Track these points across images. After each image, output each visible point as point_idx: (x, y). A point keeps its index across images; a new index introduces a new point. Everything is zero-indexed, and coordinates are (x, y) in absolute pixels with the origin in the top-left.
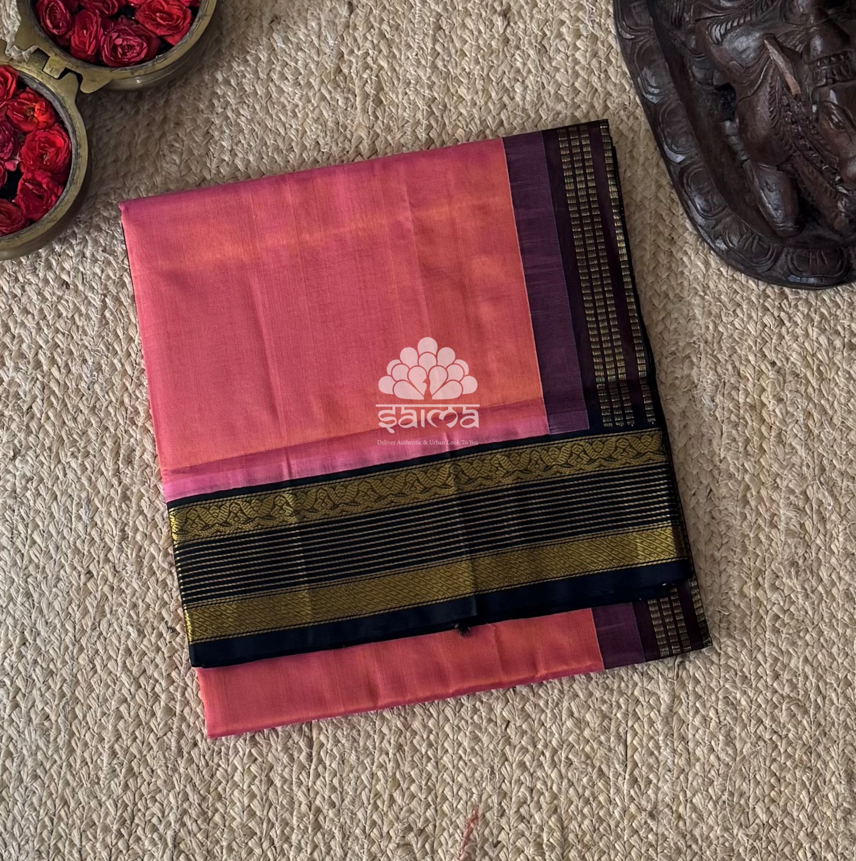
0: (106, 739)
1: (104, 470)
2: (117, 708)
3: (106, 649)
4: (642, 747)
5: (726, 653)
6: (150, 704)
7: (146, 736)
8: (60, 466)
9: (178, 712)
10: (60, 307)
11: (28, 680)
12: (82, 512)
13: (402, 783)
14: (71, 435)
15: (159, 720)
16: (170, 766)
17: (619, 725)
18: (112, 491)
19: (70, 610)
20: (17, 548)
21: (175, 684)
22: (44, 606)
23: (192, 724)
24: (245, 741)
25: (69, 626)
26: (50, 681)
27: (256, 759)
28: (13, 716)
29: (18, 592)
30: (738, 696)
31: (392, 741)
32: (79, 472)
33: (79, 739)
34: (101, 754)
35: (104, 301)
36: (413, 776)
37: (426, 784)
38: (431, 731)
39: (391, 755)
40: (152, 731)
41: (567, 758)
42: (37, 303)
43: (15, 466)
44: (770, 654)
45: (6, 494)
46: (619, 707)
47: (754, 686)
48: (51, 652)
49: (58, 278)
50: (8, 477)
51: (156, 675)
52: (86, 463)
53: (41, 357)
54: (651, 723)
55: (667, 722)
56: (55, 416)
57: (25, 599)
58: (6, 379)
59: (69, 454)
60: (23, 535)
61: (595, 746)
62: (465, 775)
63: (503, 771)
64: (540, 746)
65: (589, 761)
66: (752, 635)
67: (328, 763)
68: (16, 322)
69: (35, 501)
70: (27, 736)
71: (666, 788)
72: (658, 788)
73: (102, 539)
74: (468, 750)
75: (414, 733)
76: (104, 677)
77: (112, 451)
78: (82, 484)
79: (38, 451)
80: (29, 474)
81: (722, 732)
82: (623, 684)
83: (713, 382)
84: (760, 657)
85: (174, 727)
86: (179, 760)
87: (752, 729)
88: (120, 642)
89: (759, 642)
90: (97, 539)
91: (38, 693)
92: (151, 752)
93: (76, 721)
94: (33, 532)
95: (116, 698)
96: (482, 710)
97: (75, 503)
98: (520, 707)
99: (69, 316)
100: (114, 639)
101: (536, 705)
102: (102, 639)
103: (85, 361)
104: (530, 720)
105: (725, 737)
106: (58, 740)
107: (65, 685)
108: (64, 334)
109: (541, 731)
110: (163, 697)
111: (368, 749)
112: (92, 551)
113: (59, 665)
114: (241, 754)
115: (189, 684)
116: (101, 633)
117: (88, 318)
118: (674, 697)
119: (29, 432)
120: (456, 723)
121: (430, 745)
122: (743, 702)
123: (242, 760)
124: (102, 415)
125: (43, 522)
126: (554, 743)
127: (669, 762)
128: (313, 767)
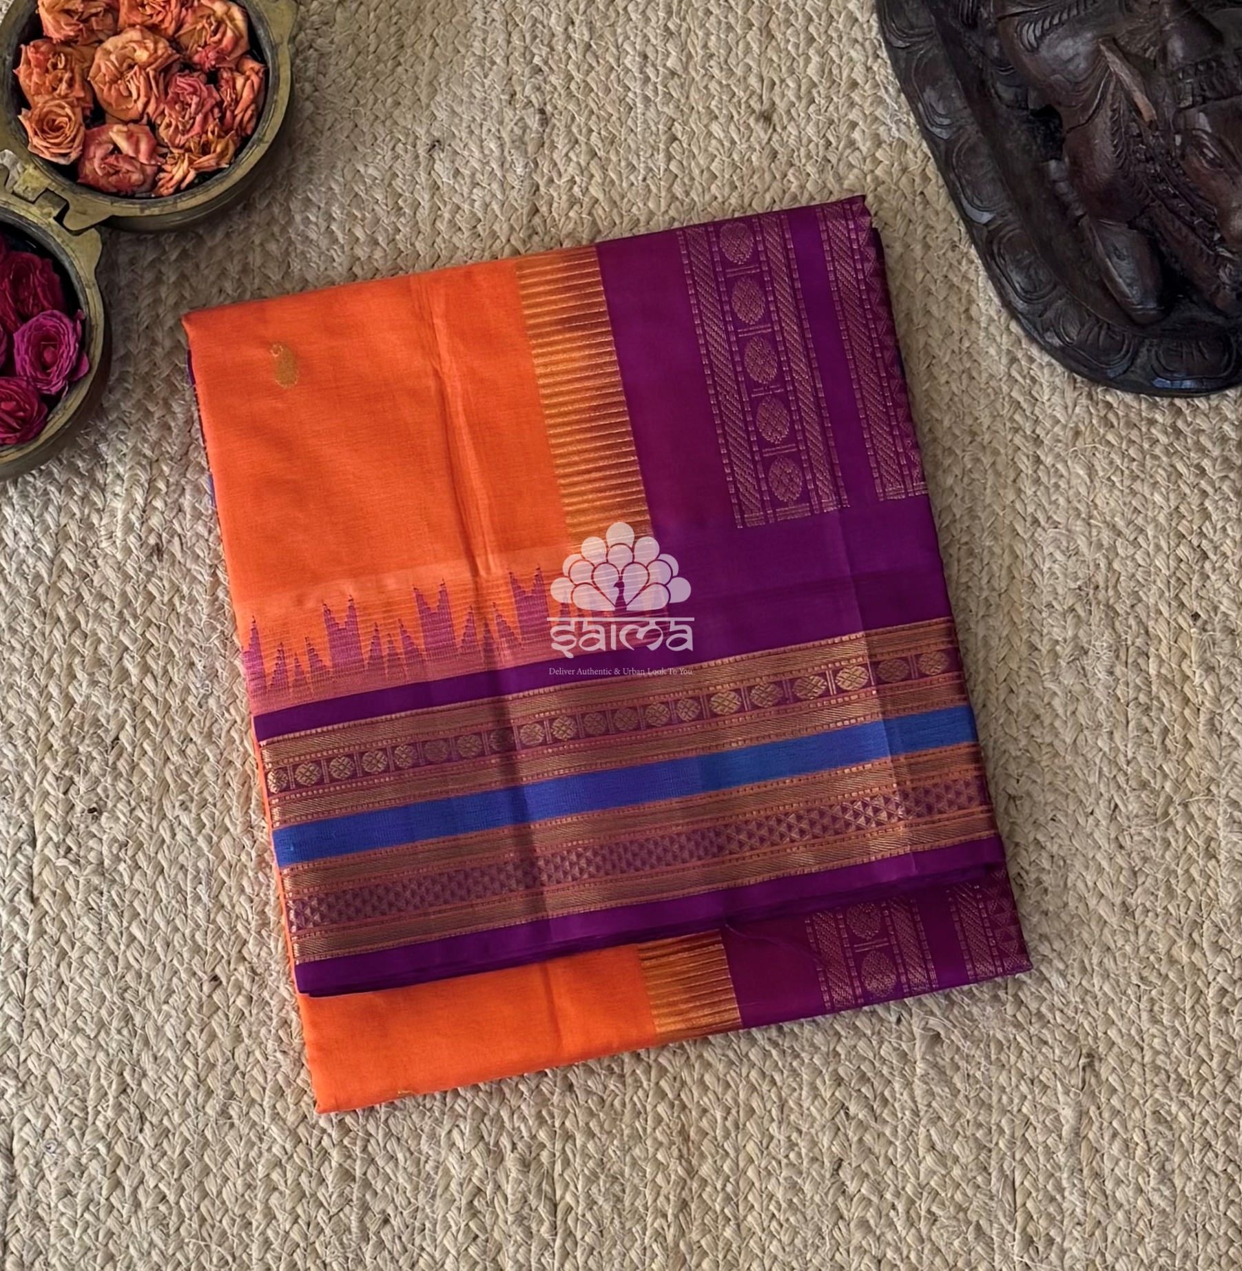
0: (255, 1224)
1: (229, 825)
2: (268, 1175)
3: (245, 1091)
4: (1038, 1190)
5: (1152, 1047)
6: (315, 1165)
7: (313, 1214)
8: (165, 823)
9: (358, 1173)
10: (151, 587)
11: (132, 1143)
12: (202, 890)
13: (688, 1257)
14: (179, 776)
15: (331, 1189)
16: (351, 1256)
17: (1002, 1159)
18: (244, 857)
19: (189, 1037)
20: (108, 948)
21: (351, 1134)
22: (151, 1033)
23: (379, 1191)
24: (459, 1209)
25: (188, 1061)
26: (165, 1145)
27: (477, 1237)
28: (112, 1199)
29: (111, 1013)
30: (1174, 1109)
31: (671, 1197)
32: (193, 832)
33: (213, 1227)
34: (247, 1245)
35: (214, 575)
36: (705, 1247)
37: (725, 1257)
38: (727, 1179)
39: (670, 1218)
40: (321, 1205)
41: (929, 1211)
42: (117, 584)
43: (100, 825)
44: (1218, 1046)
45: (89, 868)
46: (1002, 1132)
47: (1195, 1093)
48: (164, 1099)
49: (143, 543)
50: (91, 843)
51: (323, 1123)
52: (203, 816)
53: (128, 664)
54: (1049, 1153)
55: (1071, 1150)
56: (154, 750)
57: (123, 1024)
58: (79, 700)
59: (177, 804)
60: (116, 929)
61: (970, 1192)
62: (780, 1241)
63: (836, 1233)
64: (888, 1196)
65: (961, 1215)
66: (1188, 1020)
67: (579, 1235)
68: (87, 614)
69: (132, 879)
70: (135, 1229)
71: (1076, 1250)
72: (1063, 1252)
73: (233, 929)
74: (784, 1205)
75: (704, 1183)
76: (244, 1129)
77: (239, 797)
78: (199, 849)
79: (133, 803)
80: (121, 838)
81: (1154, 1164)
82: (1005, 1099)
83: (1111, 646)
84: (1202, 1051)
85: (354, 1199)
86: (363, 1245)
87: (1196, 1156)
88: (266, 1078)
89: (1199, 1028)
90: (225, 929)
91: (149, 1163)
92: (322, 1238)
93: (207, 1202)
94: (130, 923)
95: (263, 1161)
96: (802, 1144)
97: (189, 877)
98: (856, 1139)
99: (166, 599)
100: (255, 1072)
101: (880, 1135)
102: (238, 1075)
103: (192, 664)
104: (872, 1157)
105: (1158, 1172)
106: (182, 1230)
107: (188, 1149)
108: (159, 627)
109: (889, 1173)
110: (335, 1155)
111: (637, 1210)
112: (218, 946)
113: (176, 1118)
114: (454, 1229)
115: (372, 1131)
116: (237, 1068)
117: (193, 601)
118: (1082, 1114)
119: (117, 776)
120: (763, 1165)
121: (728, 1199)
122: (1181, 1117)
123: (456, 1238)
124: (222, 743)
125: (145, 909)
126: (909, 1189)
127: (1078, 1211)
128: (558, 1242)
